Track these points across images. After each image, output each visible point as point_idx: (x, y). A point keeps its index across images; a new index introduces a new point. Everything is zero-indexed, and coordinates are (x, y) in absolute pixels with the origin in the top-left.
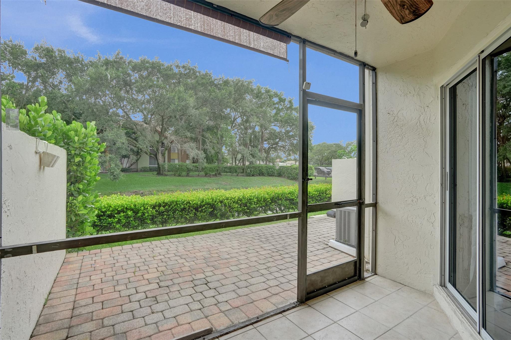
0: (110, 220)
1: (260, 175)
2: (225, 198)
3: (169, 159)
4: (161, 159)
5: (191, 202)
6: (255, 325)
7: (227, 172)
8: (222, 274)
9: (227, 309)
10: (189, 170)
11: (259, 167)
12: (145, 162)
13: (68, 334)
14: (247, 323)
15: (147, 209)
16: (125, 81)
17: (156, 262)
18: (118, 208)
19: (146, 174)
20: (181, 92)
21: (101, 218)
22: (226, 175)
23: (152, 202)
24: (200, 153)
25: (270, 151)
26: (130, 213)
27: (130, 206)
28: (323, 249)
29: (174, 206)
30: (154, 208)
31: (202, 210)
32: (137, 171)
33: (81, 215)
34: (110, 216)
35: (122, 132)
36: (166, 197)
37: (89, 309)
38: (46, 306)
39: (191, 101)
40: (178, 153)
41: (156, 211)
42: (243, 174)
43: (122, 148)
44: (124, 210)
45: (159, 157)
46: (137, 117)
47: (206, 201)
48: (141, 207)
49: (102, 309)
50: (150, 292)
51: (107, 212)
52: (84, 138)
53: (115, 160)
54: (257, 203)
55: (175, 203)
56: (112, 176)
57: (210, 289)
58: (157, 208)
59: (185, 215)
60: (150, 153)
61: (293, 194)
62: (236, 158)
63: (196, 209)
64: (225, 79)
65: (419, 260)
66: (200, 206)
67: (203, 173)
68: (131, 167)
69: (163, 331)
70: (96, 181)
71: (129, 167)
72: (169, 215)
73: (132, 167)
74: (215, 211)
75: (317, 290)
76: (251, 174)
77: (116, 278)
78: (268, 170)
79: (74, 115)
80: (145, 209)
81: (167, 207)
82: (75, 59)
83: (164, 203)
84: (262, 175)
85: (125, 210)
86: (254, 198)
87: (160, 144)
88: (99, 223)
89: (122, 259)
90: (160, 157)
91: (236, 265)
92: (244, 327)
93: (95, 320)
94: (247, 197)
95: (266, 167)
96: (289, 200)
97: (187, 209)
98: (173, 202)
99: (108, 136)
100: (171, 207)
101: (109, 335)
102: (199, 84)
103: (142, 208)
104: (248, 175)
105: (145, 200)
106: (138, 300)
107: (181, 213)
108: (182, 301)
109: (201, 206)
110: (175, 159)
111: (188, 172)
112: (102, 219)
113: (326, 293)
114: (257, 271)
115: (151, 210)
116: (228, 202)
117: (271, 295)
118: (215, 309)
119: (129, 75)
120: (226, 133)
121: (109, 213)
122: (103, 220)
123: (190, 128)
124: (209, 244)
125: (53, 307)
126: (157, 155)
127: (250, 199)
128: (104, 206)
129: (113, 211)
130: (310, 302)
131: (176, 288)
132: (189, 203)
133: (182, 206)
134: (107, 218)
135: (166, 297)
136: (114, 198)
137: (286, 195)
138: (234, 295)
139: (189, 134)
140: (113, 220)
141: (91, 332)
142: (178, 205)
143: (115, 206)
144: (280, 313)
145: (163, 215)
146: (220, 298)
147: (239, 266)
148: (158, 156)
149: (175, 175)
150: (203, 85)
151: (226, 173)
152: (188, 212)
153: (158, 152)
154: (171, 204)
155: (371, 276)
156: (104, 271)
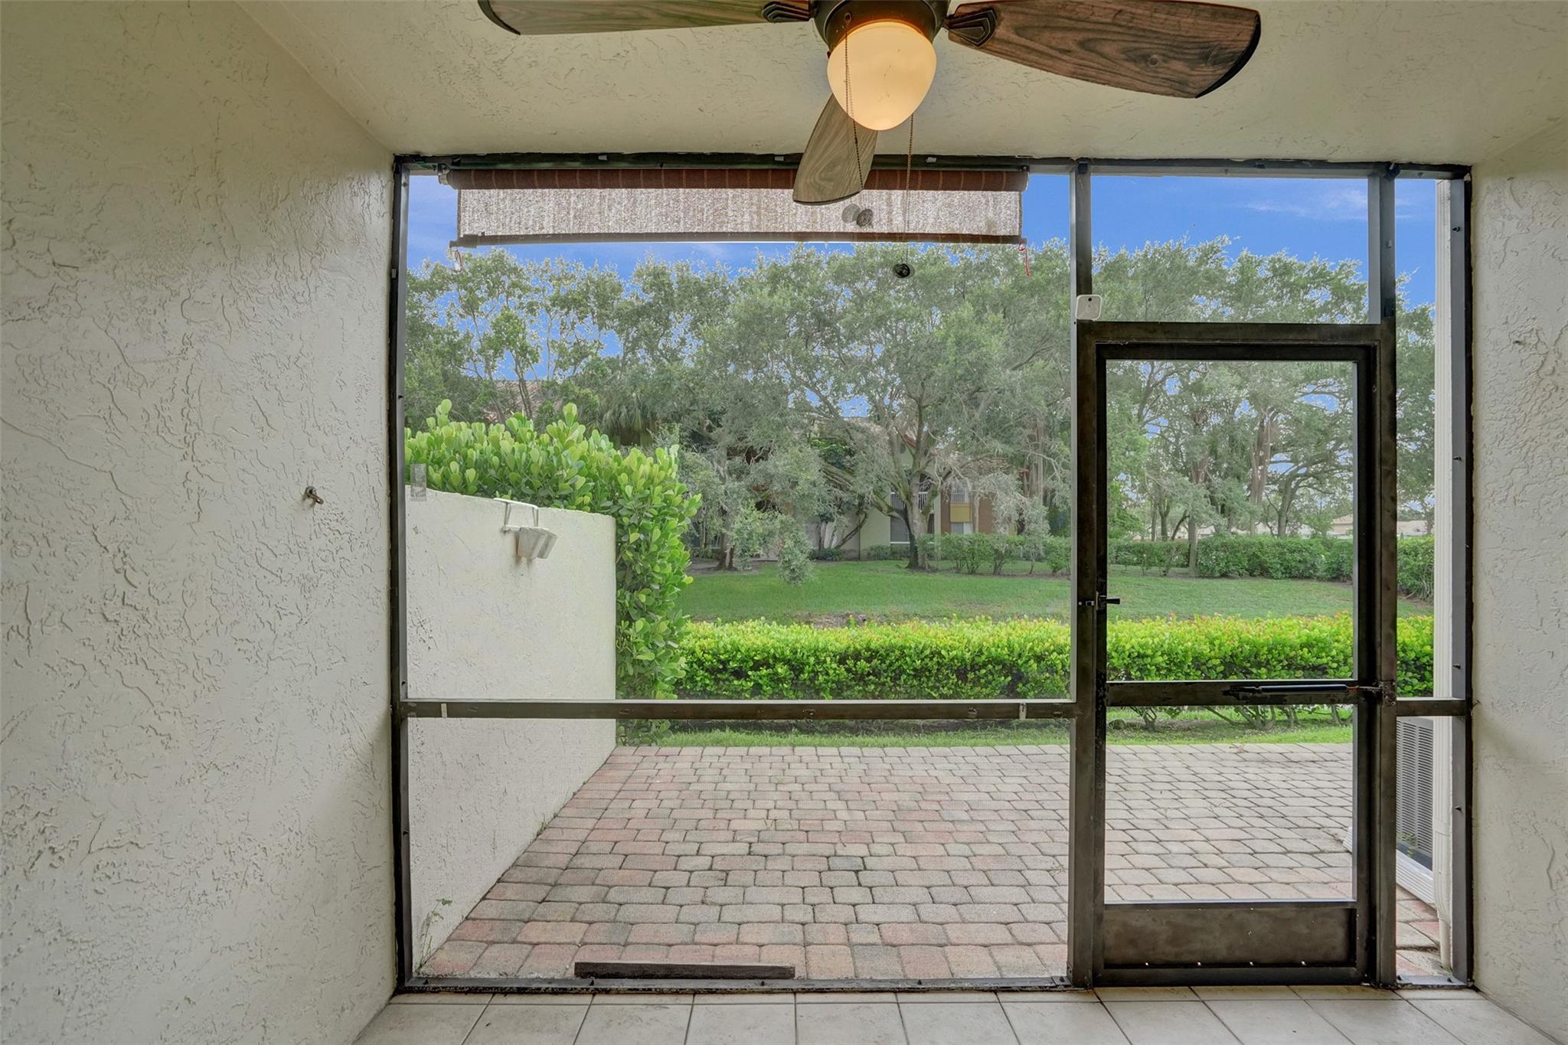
0: (736, 682)
1: (1251, 575)
2: (1052, 648)
3: (947, 525)
4: (919, 524)
5: (943, 652)
6: (902, 997)
7: (1125, 563)
8: (914, 857)
9: (864, 942)
10: (999, 557)
11: (1247, 546)
12: (879, 532)
13: (548, 894)
14: (882, 986)
15: (825, 662)
16: (818, 316)
17: (776, 796)
18: (755, 655)
19: (881, 565)
20: (965, 325)
21: (719, 676)
22: (1123, 573)
23: (838, 644)
24: (1028, 503)
25: (1297, 486)
26: (781, 669)
27: (783, 653)
28: (1311, 854)
29: (897, 660)
30: (842, 661)
31: (979, 678)
32: (858, 558)
33: (646, 664)
34: (739, 674)
35: (812, 454)
36: (875, 635)
37: (597, 862)
38: (540, 837)
39: (996, 346)
40: (972, 506)
41: (848, 670)
42: (1185, 570)
43: (810, 496)
44: (767, 662)
45: (913, 518)
46: (854, 409)
47: (990, 653)
48: (808, 656)
49: (620, 868)
50: (723, 860)
51: (731, 663)
52: (646, 486)
53: (794, 529)
54: (1170, 670)
55: (897, 653)
56: (787, 572)
57: (860, 885)
58: (850, 663)
59: (928, 688)
60: (889, 508)
61: (1323, 649)
62: (1164, 516)
63: (961, 674)
64: (1109, 259)
66: (972, 667)
67: (1044, 566)
68: (842, 548)
69: (700, 944)
70: (681, 585)
71: (838, 547)
72: (884, 684)
73: (846, 547)
74: (1020, 685)
75: (1152, 965)
76: (1217, 568)
77: (676, 814)
78: (1288, 556)
79: (710, 418)
80: (818, 662)
81: (875, 662)
82: (709, 281)
83: (868, 649)
84: (1262, 574)
85: (771, 661)
86: (1155, 652)
87: (916, 481)
88: (713, 689)
89: (710, 775)
90: (917, 517)
91: (968, 844)
92: (871, 991)
93: (598, 885)
94: (1128, 646)
95: (1279, 545)
96: (1304, 668)
97: (934, 672)
98: (890, 649)
99: (776, 467)
100: (888, 662)
101: (607, 917)
102: (1022, 289)
103: (812, 660)
104: (1206, 573)
105: (821, 639)
106: (690, 869)
107: (915, 683)
108: (777, 895)
109: (975, 667)
110: (962, 523)
111: (998, 562)
112: (720, 679)
113: (1190, 983)
114: (1020, 871)
115: (834, 665)
116: (1062, 661)
117: (1009, 940)
118: (837, 934)
119: (827, 297)
120: (1117, 435)
121: (733, 665)
122: (724, 681)
123: (997, 427)
124: (933, 773)
125: (548, 841)
126: (909, 512)
127: (1140, 656)
128: (725, 647)
129: (743, 661)
130: (1107, 993)
131: (784, 863)
132: (939, 653)
133: (919, 662)
134: (732, 677)
135: (749, 878)
136: (749, 629)
137: (1287, 649)
138: (907, 914)
139: (999, 447)
140: (744, 683)
141: (580, 904)
142: (908, 659)
143: (748, 650)
144: (995, 991)
145: (866, 684)
146: (867, 913)
147: (974, 847)
148: (910, 517)
149: (958, 570)
150: (1033, 289)
151: (1122, 567)
152: (939, 681)
153: (912, 504)
154: (888, 655)
155: (1439, 987)
156: (662, 795)
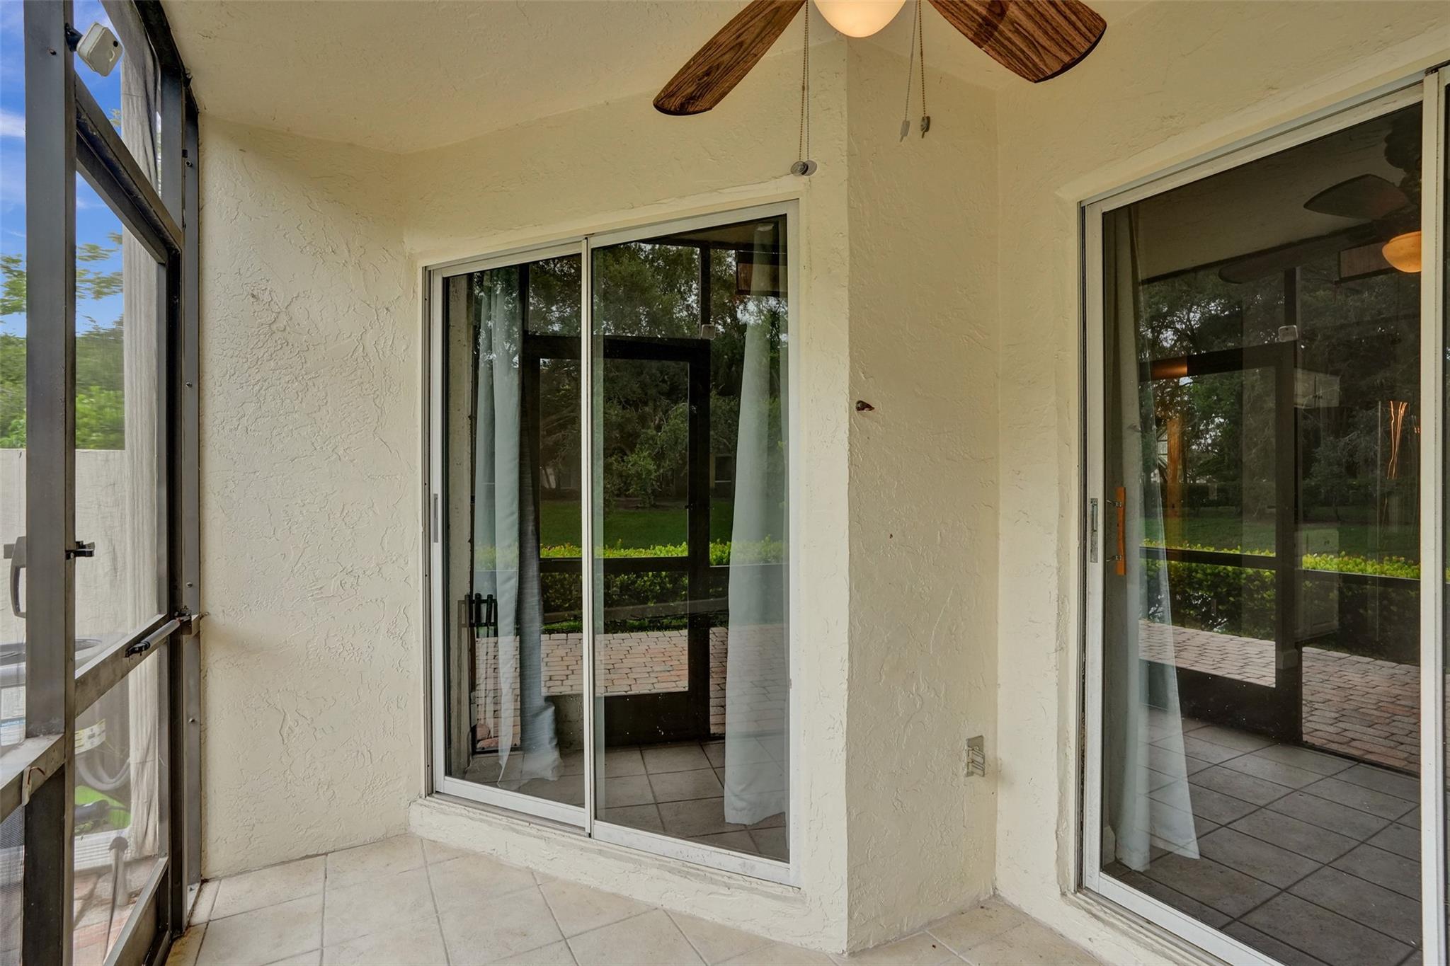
65: (367, 755)
